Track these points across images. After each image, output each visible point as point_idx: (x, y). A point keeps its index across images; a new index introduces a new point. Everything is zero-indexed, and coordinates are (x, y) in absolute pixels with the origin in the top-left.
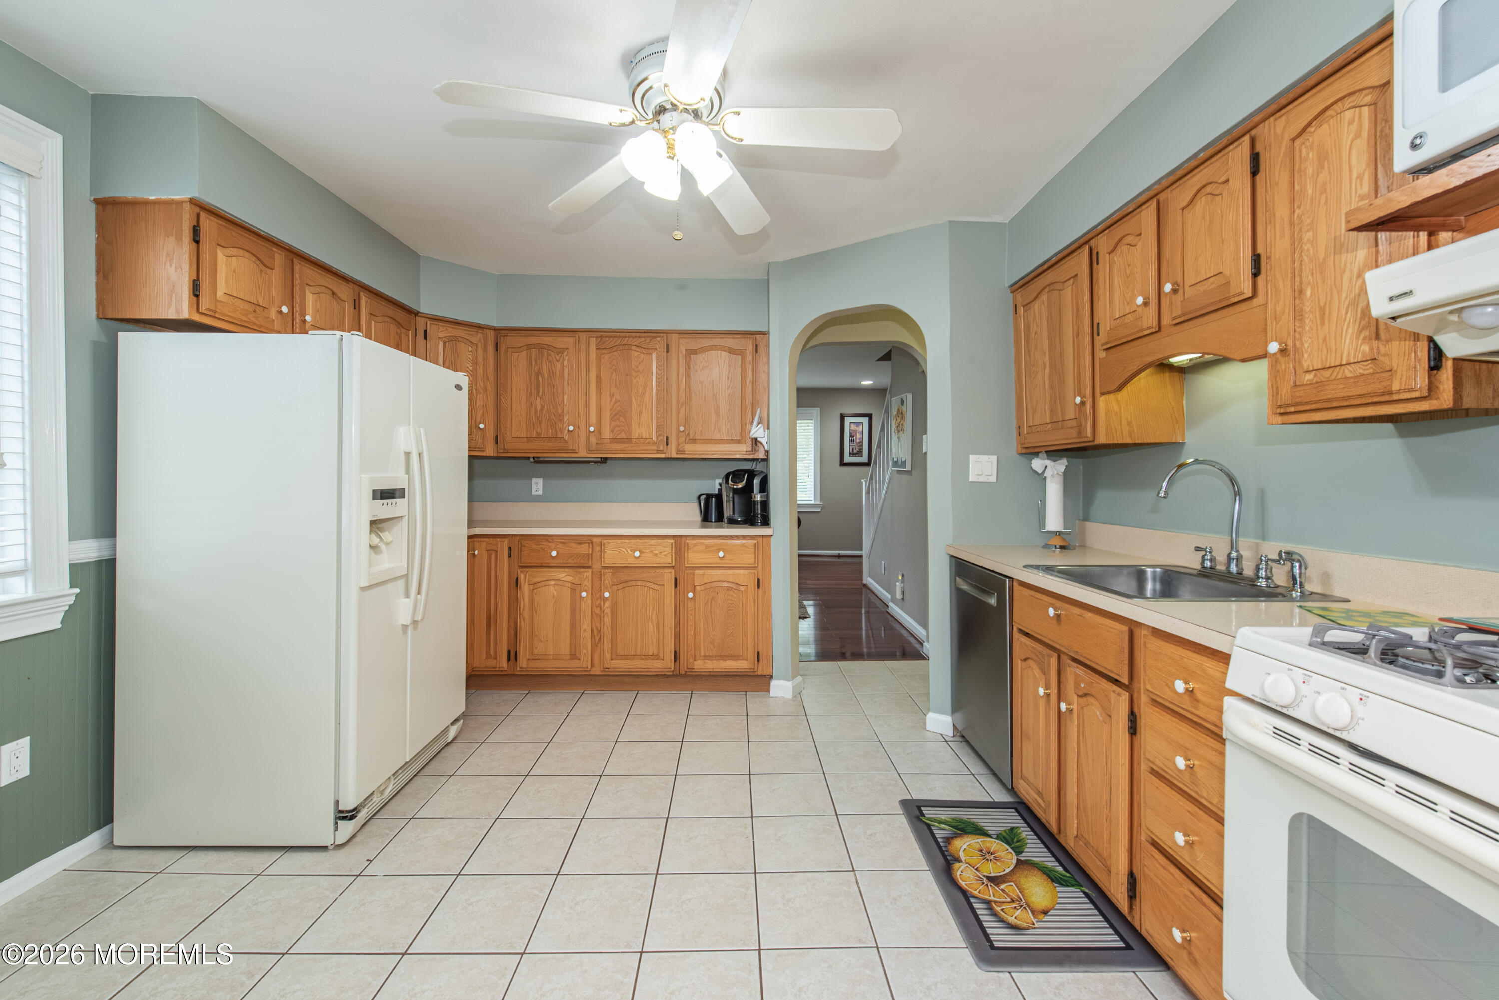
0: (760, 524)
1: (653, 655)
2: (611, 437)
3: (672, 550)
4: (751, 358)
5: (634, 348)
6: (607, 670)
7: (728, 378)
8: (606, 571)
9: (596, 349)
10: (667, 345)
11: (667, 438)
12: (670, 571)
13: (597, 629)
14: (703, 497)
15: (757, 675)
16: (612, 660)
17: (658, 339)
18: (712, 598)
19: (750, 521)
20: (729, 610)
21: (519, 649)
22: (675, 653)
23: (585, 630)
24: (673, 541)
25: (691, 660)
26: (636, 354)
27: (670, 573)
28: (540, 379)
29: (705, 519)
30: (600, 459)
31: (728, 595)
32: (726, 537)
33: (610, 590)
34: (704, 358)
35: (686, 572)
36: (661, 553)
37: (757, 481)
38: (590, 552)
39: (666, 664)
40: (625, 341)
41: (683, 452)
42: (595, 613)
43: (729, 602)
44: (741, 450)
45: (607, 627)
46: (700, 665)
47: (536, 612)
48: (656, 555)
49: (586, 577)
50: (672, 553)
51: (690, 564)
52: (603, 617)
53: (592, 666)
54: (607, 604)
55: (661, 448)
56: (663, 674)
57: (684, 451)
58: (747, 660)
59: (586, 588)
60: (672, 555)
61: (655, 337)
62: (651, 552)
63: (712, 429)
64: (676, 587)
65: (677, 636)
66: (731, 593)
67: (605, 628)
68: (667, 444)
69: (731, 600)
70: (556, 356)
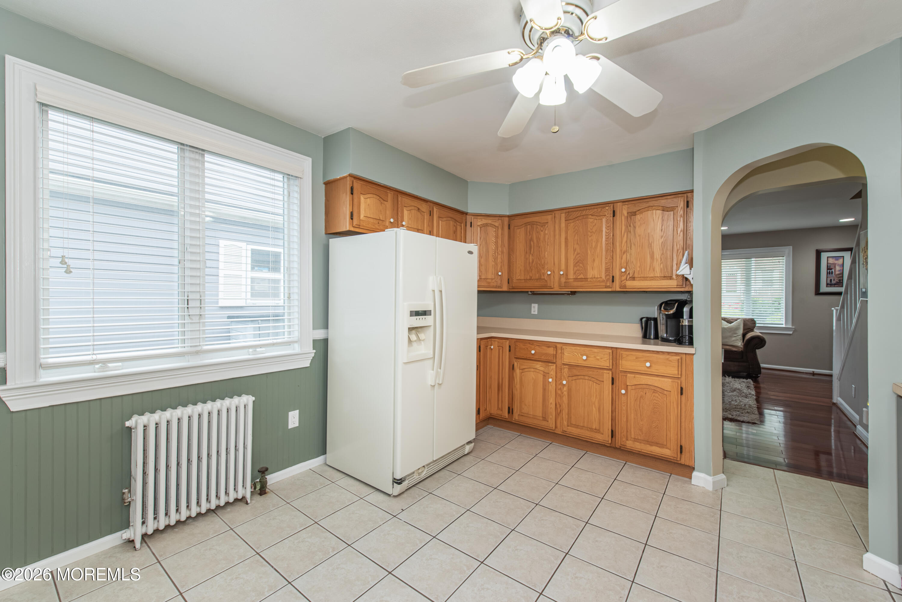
1: (596, 429)
2: (574, 278)
3: (610, 357)
4: (682, 212)
5: (590, 216)
6: (565, 432)
7: (662, 230)
8: (565, 366)
9: (565, 221)
10: (614, 212)
11: (613, 277)
12: (608, 372)
13: (559, 404)
14: (644, 320)
15: (680, 464)
16: (568, 426)
17: (607, 208)
18: (641, 397)
19: (679, 341)
20: (654, 408)
21: (514, 408)
22: (612, 431)
23: (551, 403)
24: (611, 351)
25: (624, 439)
26: (591, 220)
27: (609, 373)
28: (532, 243)
29: (645, 336)
31: (654, 396)
32: (653, 351)
33: (567, 380)
34: (641, 218)
35: (620, 374)
36: (602, 358)
37: (686, 310)
38: (555, 353)
39: (605, 437)
40: (584, 213)
41: (625, 287)
42: (558, 394)
43: (655, 401)
44: (672, 284)
45: (565, 404)
46: (630, 444)
47: (523, 387)
48: (598, 359)
49: (552, 369)
50: (610, 359)
51: (623, 369)
52: (563, 397)
53: (556, 427)
54: (565, 389)
55: (608, 285)
56: (604, 444)
57: (626, 286)
58: (670, 450)
59: (552, 376)
60: (610, 361)
61: (605, 207)
62: (595, 357)
63: (648, 270)
64: (613, 384)
65: (613, 419)
66: (657, 395)
67: (564, 405)
68: (613, 281)
69: (656, 400)
70: (541, 228)
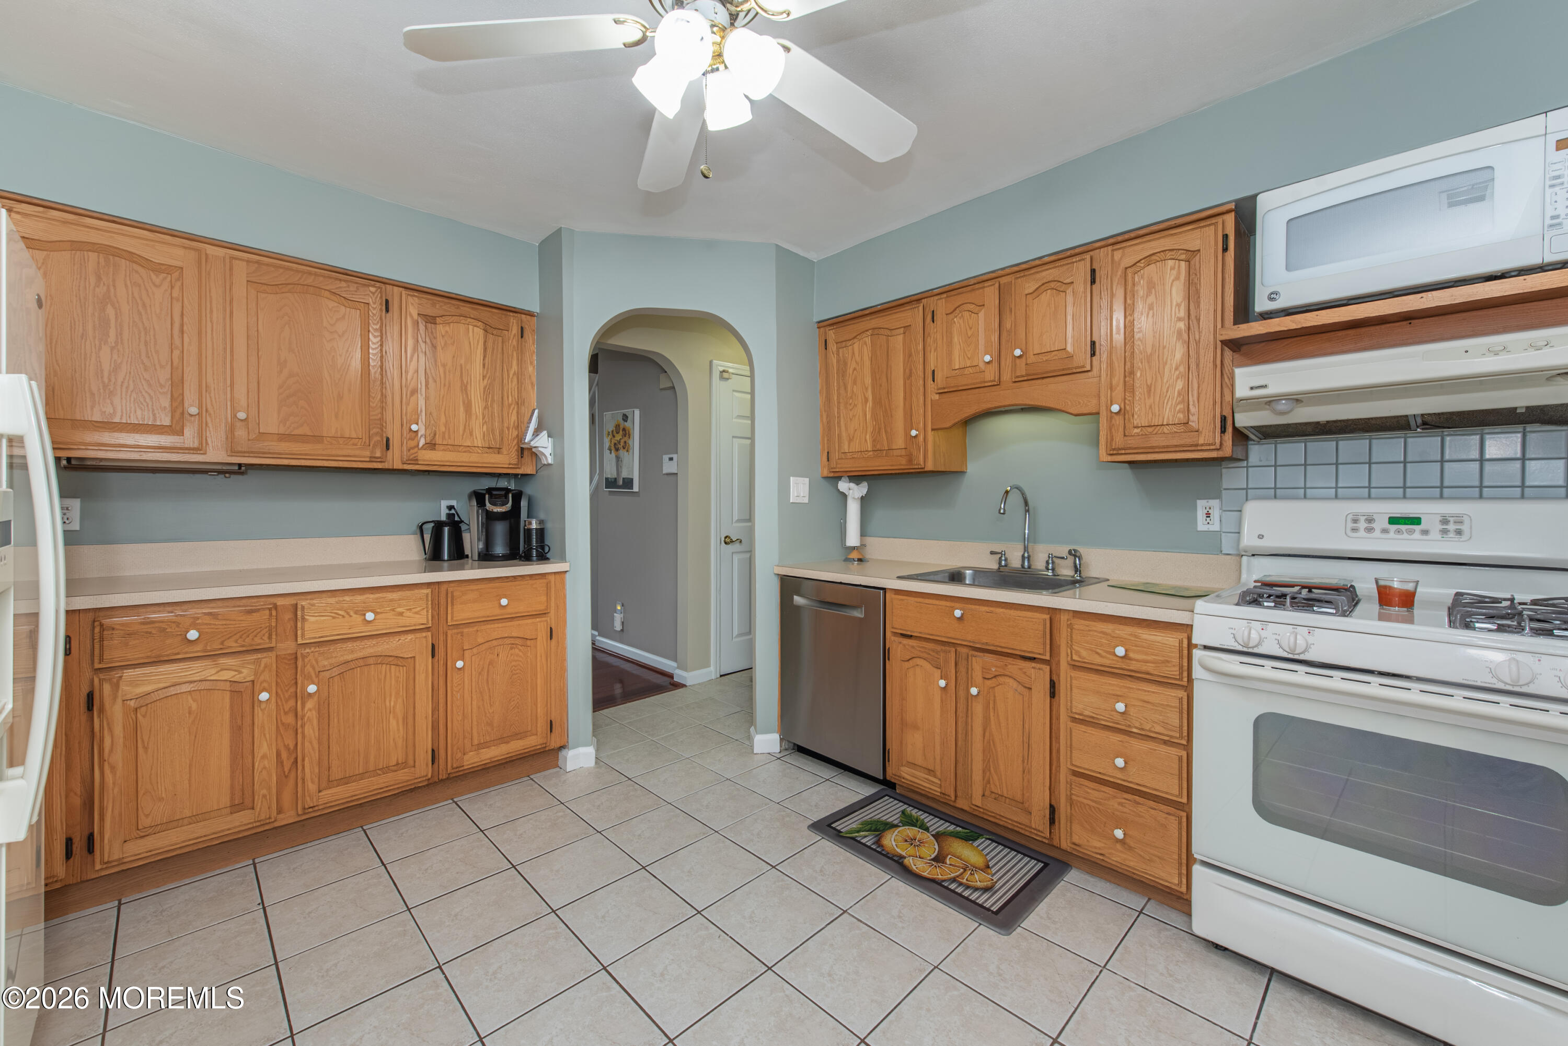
0: (535, 558)
1: (398, 764)
2: (281, 432)
3: (427, 604)
4: (515, 343)
5: (327, 294)
6: (311, 810)
7: (484, 365)
8: (308, 650)
9: (248, 281)
10: (386, 301)
11: (388, 440)
12: (424, 634)
13: (289, 749)
14: (428, 528)
15: (549, 750)
16: (320, 791)
17: (373, 289)
18: (491, 663)
20: (513, 675)
21: (102, 827)
22: (433, 751)
23: (264, 757)
24: (429, 591)
25: (459, 755)
26: (331, 304)
27: (426, 637)
29: (434, 555)
30: (236, 468)
31: (511, 655)
32: (507, 577)
33: (316, 680)
34: (447, 332)
35: (449, 633)
36: (410, 609)
38: (274, 624)
39: (423, 769)
40: (310, 280)
41: (415, 461)
42: (283, 724)
43: (514, 663)
44: (503, 461)
45: (311, 742)
46: (472, 759)
47: (146, 749)
48: (401, 614)
49: (266, 667)
50: (427, 607)
51: (456, 621)
52: (303, 726)
53: (280, 811)
54: (310, 704)
55: (378, 454)
56: (413, 787)
57: (417, 460)
58: (536, 734)
59: (265, 685)
60: (427, 611)
61: (368, 286)
62: (393, 610)
63: (461, 432)
64: (433, 656)
65: (435, 727)
66: (517, 651)
67: (307, 744)
68: (388, 448)
69: (516, 661)
70: (154, 277)
